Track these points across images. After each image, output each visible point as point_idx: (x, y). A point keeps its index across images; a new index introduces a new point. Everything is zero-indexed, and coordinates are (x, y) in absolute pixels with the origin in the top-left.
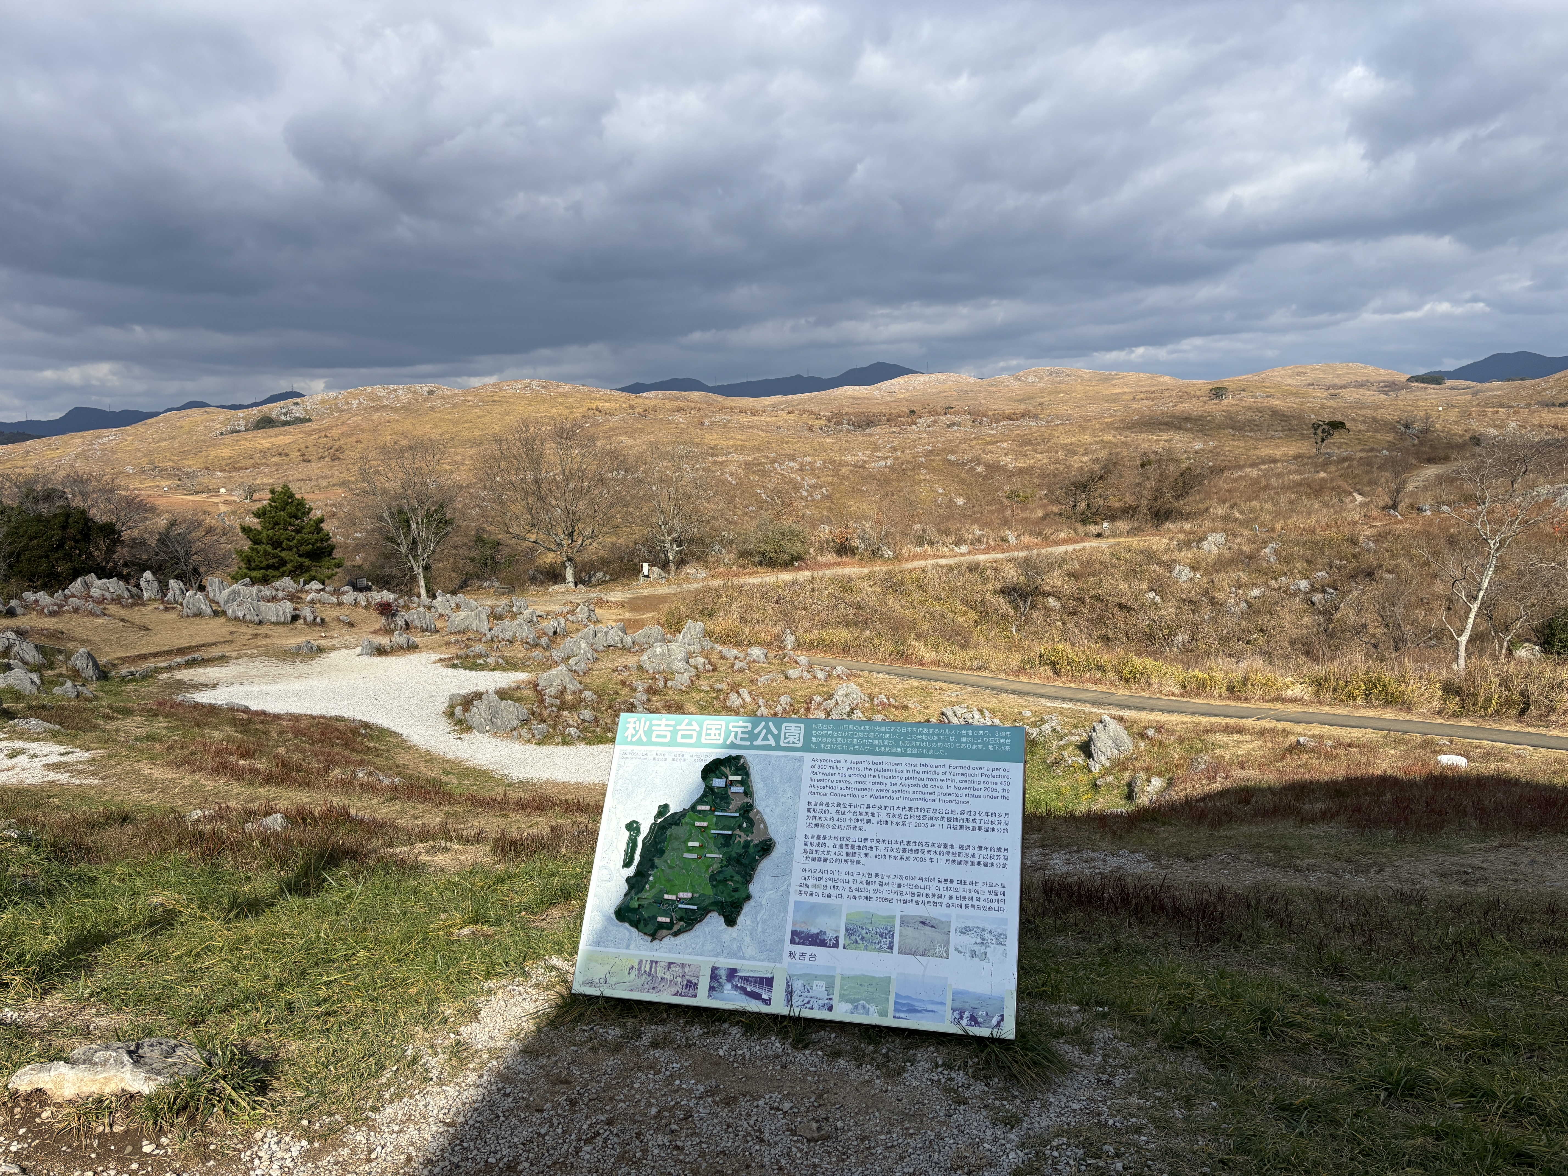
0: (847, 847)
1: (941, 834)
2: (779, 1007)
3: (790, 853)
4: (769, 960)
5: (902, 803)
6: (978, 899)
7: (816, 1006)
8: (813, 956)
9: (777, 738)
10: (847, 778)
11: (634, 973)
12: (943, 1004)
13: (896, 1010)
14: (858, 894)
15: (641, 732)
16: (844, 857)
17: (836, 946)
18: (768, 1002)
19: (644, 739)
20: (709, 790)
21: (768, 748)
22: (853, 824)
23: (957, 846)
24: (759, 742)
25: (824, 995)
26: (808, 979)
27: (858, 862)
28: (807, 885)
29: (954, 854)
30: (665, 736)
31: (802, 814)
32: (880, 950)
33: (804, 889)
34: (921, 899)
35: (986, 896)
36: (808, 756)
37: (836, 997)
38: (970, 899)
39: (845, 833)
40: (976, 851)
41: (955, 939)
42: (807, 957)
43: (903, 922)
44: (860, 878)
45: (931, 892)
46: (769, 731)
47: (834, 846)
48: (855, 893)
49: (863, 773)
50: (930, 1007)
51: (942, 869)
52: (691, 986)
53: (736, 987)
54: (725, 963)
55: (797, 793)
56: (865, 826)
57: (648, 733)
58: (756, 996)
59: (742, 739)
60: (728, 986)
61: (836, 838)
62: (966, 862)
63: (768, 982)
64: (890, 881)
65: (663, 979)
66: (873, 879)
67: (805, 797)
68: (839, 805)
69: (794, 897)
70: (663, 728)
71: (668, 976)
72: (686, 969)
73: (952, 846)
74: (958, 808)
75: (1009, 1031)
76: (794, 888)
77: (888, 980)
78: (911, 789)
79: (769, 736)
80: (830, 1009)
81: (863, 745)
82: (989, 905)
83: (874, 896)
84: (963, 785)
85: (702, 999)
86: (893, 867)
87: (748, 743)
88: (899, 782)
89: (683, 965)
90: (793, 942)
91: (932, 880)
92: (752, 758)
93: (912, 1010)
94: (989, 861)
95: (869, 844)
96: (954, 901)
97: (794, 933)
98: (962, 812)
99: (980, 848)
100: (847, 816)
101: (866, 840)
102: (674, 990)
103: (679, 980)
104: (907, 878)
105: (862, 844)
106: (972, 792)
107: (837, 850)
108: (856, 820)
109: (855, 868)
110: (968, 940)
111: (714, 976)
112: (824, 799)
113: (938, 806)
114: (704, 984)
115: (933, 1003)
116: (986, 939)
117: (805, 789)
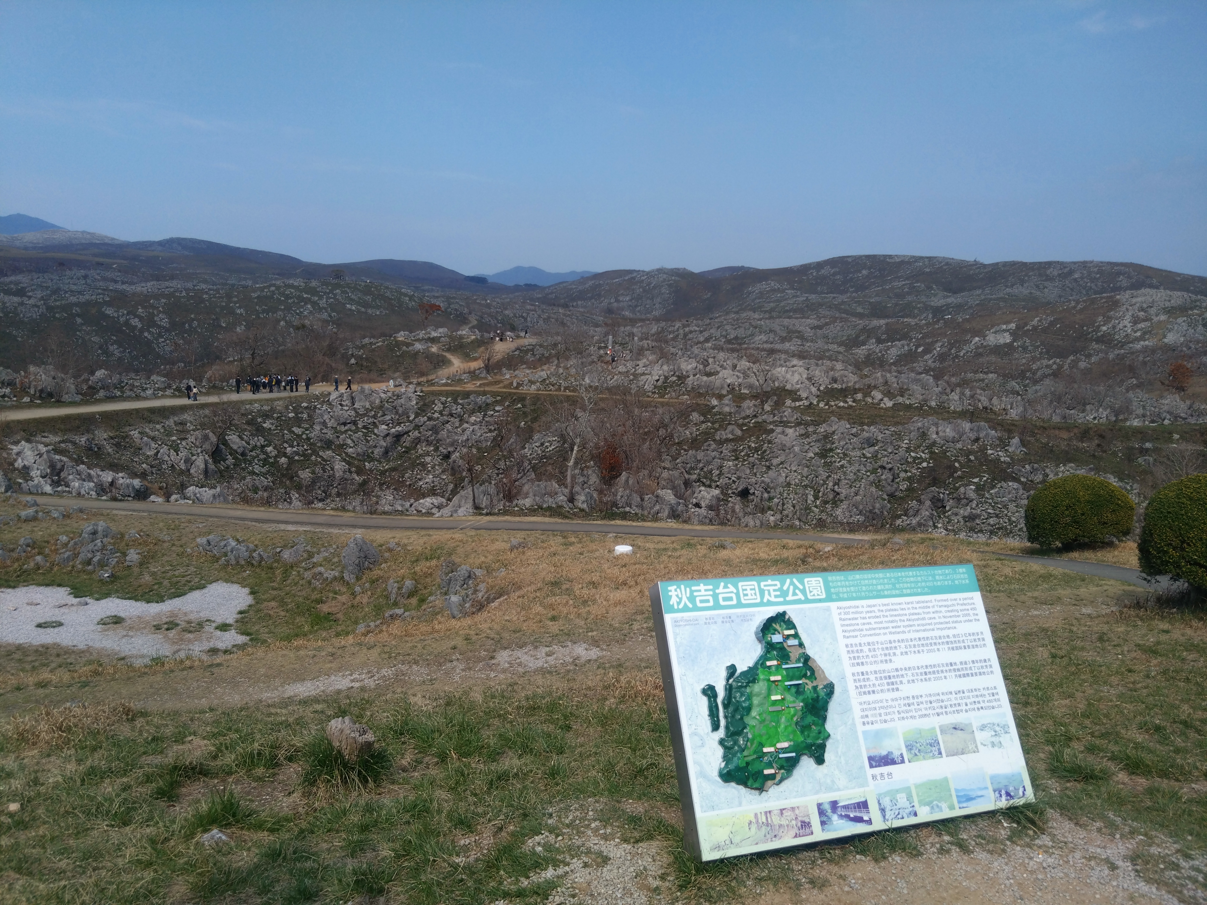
0: (885, 678)
1: (944, 656)
2: (878, 825)
3: (845, 691)
4: (859, 786)
5: (912, 635)
6: (984, 701)
7: (905, 815)
8: (890, 774)
9: (803, 592)
10: (868, 621)
11: (754, 827)
12: (986, 788)
13: (959, 802)
14: (905, 715)
15: (685, 599)
16: (886, 687)
17: (903, 762)
18: (870, 822)
19: (690, 606)
20: (770, 647)
21: (799, 602)
22: (884, 658)
23: (958, 663)
24: (790, 598)
25: (907, 804)
26: (893, 794)
27: (897, 689)
28: (867, 716)
29: (958, 670)
30: (708, 601)
31: (845, 657)
32: (933, 757)
33: (866, 720)
34: (948, 710)
35: (988, 698)
36: (833, 605)
37: (916, 804)
38: (979, 702)
39: (880, 667)
40: (971, 665)
41: (980, 736)
42: (886, 776)
43: (942, 731)
44: (902, 702)
45: (952, 703)
46: (796, 587)
47: (876, 678)
48: (902, 715)
49: (878, 614)
50: (980, 793)
51: (954, 683)
52: (805, 825)
53: (841, 817)
54: (826, 798)
55: (835, 639)
56: (893, 658)
58: (859, 820)
59: (776, 596)
60: (835, 817)
61: (875, 672)
62: (968, 675)
64: (924, 699)
65: (780, 826)
66: (911, 701)
67: (842, 642)
68: (869, 644)
69: (860, 728)
70: (703, 593)
71: (784, 822)
72: (797, 812)
73: (955, 663)
74: (951, 632)
75: (1030, 795)
76: (858, 721)
77: (946, 780)
78: (916, 623)
79: (797, 591)
80: (916, 814)
81: (872, 591)
82: (991, 704)
83: (916, 714)
84: (948, 614)
85: (819, 835)
86: (921, 688)
87: (781, 599)
88: (905, 618)
89: (793, 809)
90: (871, 766)
91: (951, 693)
92: (793, 612)
93: (970, 799)
94: (982, 671)
95: (900, 673)
96: (969, 706)
97: (870, 759)
98: (954, 636)
99: (973, 662)
100: (878, 653)
101: (897, 670)
102: (792, 833)
103: (794, 822)
104: (934, 695)
105: (895, 674)
106: (955, 619)
107: (879, 682)
108: (885, 655)
109: (896, 694)
110: (986, 736)
111: (821, 812)
112: (857, 641)
113: (937, 633)
114: (815, 820)
115: (981, 789)
116: (997, 729)
117: (840, 635)
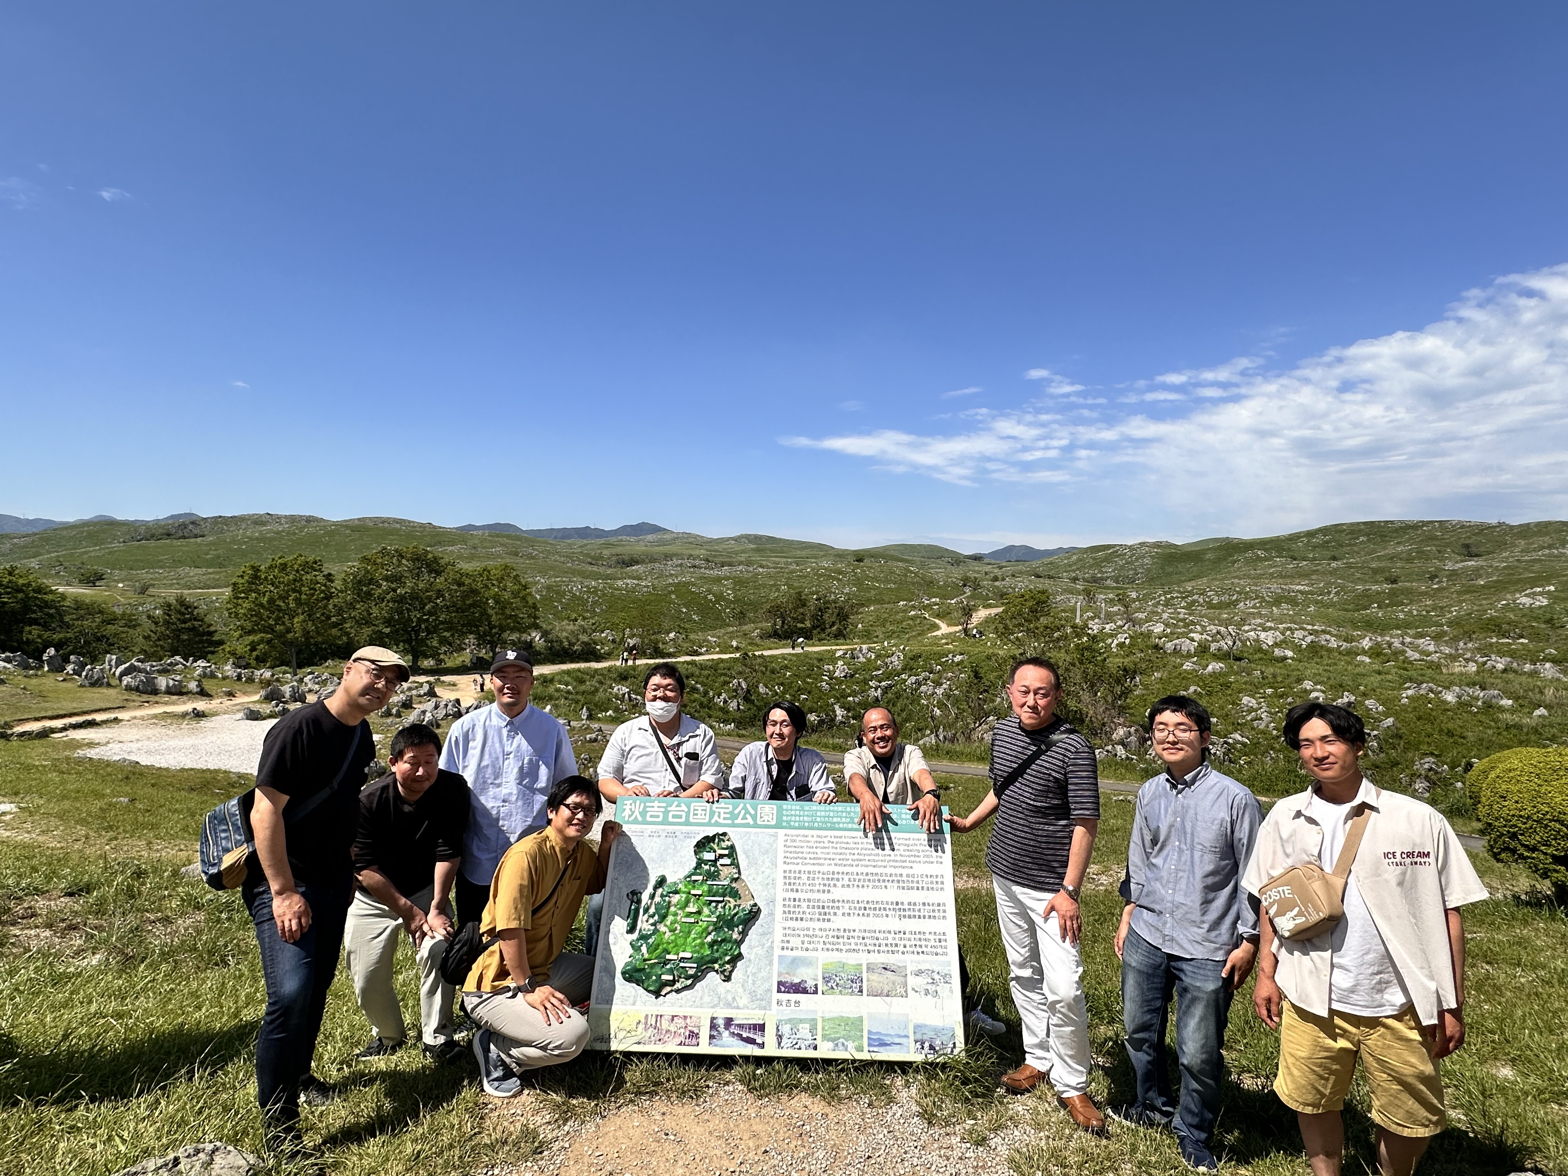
0: (819, 907)
1: (892, 894)
2: (771, 1050)
3: (771, 914)
4: (761, 1008)
5: (860, 870)
6: (926, 946)
7: (803, 1047)
8: (797, 1003)
9: (754, 817)
10: (814, 850)
11: (641, 1026)
12: (907, 1037)
13: (869, 1045)
14: (830, 947)
15: (637, 813)
16: (817, 916)
18: (762, 1046)
19: (640, 819)
20: (700, 862)
21: (747, 825)
22: (822, 888)
23: (906, 903)
24: (739, 821)
25: (809, 1036)
26: (795, 1023)
27: (829, 920)
28: (788, 942)
29: (904, 910)
30: (658, 817)
31: (780, 881)
32: (852, 994)
33: (785, 945)
34: (882, 949)
35: (932, 943)
36: (781, 832)
37: (819, 1037)
38: (921, 946)
39: (816, 896)
40: (921, 907)
41: (912, 981)
42: (793, 1004)
43: (868, 969)
44: (831, 933)
45: (889, 942)
46: (747, 812)
47: (808, 907)
48: (828, 946)
49: (827, 845)
50: (897, 1040)
51: (896, 923)
52: (694, 1035)
53: (733, 1034)
54: (722, 1014)
55: (774, 864)
56: (832, 889)
57: (643, 814)
58: (751, 1041)
59: (725, 819)
60: (726, 1034)
61: (809, 900)
62: (915, 916)
63: (761, 1028)
64: (856, 934)
65: (668, 1031)
66: (842, 933)
67: (781, 867)
68: (809, 872)
69: (777, 952)
70: (656, 809)
71: (673, 1028)
72: (688, 1021)
73: (902, 903)
74: (905, 872)
75: (960, 1056)
76: (777, 945)
77: (861, 1019)
78: (867, 858)
79: (748, 816)
80: (815, 1048)
81: (826, 823)
82: (935, 950)
83: (844, 948)
84: (907, 853)
85: (704, 1048)
86: (856, 923)
87: (730, 822)
88: (856, 852)
89: (685, 1017)
90: (779, 991)
91: (890, 932)
92: (735, 834)
93: (883, 1044)
94: (932, 914)
95: (836, 904)
96: (908, 948)
97: (780, 983)
98: (908, 876)
99: (924, 904)
100: (817, 882)
101: (833, 901)
102: (678, 1040)
103: (682, 1030)
104: (869, 931)
105: (831, 904)
106: (913, 859)
107: (811, 910)
108: (825, 885)
109: (826, 925)
110: (921, 982)
111: (713, 1026)
112: (797, 868)
113: (889, 871)
114: (705, 1034)
115: (899, 1036)
116: (935, 979)
117: (780, 860)
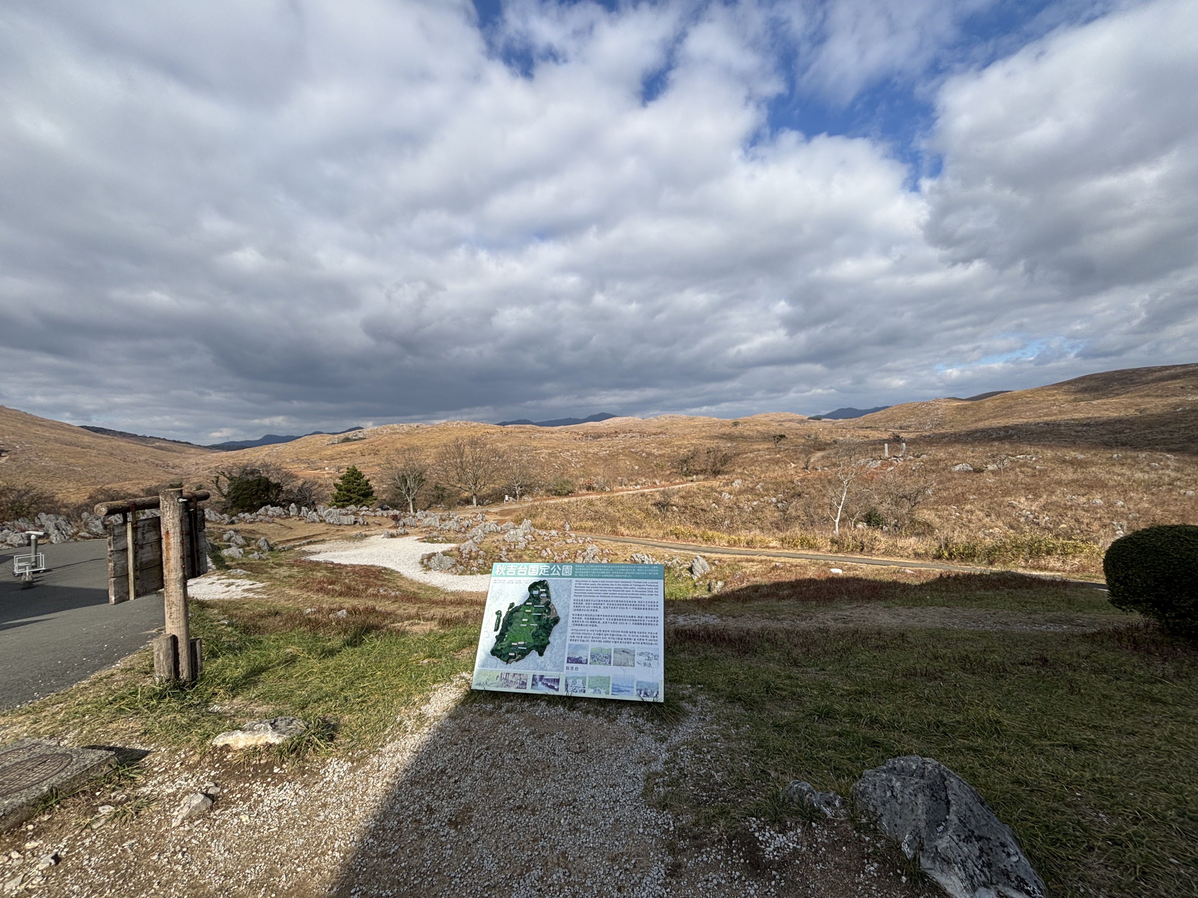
0: (591, 619)
1: (629, 612)
2: (562, 692)
3: (566, 622)
4: (557, 671)
5: (613, 599)
6: (646, 640)
7: (578, 691)
8: (577, 668)
9: (560, 572)
10: (590, 589)
11: (499, 679)
12: (633, 688)
13: (612, 691)
14: (596, 640)
15: (503, 571)
16: (590, 624)
17: (586, 663)
18: (557, 690)
19: (504, 574)
20: (532, 595)
21: (557, 576)
22: (593, 609)
23: (637, 617)
24: (553, 574)
25: (582, 686)
26: (575, 679)
27: (596, 626)
28: (574, 637)
29: (636, 620)
30: (513, 573)
31: (572, 605)
32: (605, 664)
33: (572, 638)
34: (622, 641)
35: (650, 638)
36: (574, 580)
37: (587, 686)
38: (643, 640)
39: (590, 613)
40: (645, 619)
41: (637, 658)
42: (574, 669)
43: (615, 652)
44: (596, 633)
45: (626, 638)
46: (557, 569)
47: (585, 618)
48: (594, 639)
49: (597, 586)
50: (627, 689)
51: (631, 627)
52: (524, 684)
53: (543, 684)
54: (539, 673)
55: (569, 596)
56: (598, 609)
57: (506, 571)
58: (552, 687)
59: (546, 573)
60: (540, 683)
61: (586, 615)
62: (641, 624)
63: (558, 681)
64: (609, 633)
65: (511, 681)
66: (602, 633)
67: (573, 598)
68: (587, 600)
69: (568, 642)
70: (512, 569)
71: (514, 680)
72: (522, 676)
73: (635, 617)
75: (661, 699)
76: (568, 638)
77: (609, 678)
78: (618, 593)
79: (557, 571)
80: (584, 692)
81: (597, 574)
82: (651, 642)
83: (603, 640)
84: (639, 590)
85: (529, 690)
86: (610, 627)
87: (548, 575)
88: (612, 589)
89: (520, 674)
90: (568, 662)
91: (627, 632)
92: (550, 581)
93: (620, 691)
94: (651, 623)
96: (636, 641)
97: (568, 658)
98: (639, 602)
99: (647, 617)
100: (591, 606)
101: (599, 616)
102: (516, 686)
103: (519, 681)
104: (617, 632)
105: (597, 617)
106: (642, 593)
107: (587, 620)
108: (594, 607)
109: (594, 628)
110: (643, 658)
111: (534, 679)
112: (581, 598)
113: (629, 599)
114: (529, 683)
115: (628, 687)
116: (650, 657)
117: (572, 594)
